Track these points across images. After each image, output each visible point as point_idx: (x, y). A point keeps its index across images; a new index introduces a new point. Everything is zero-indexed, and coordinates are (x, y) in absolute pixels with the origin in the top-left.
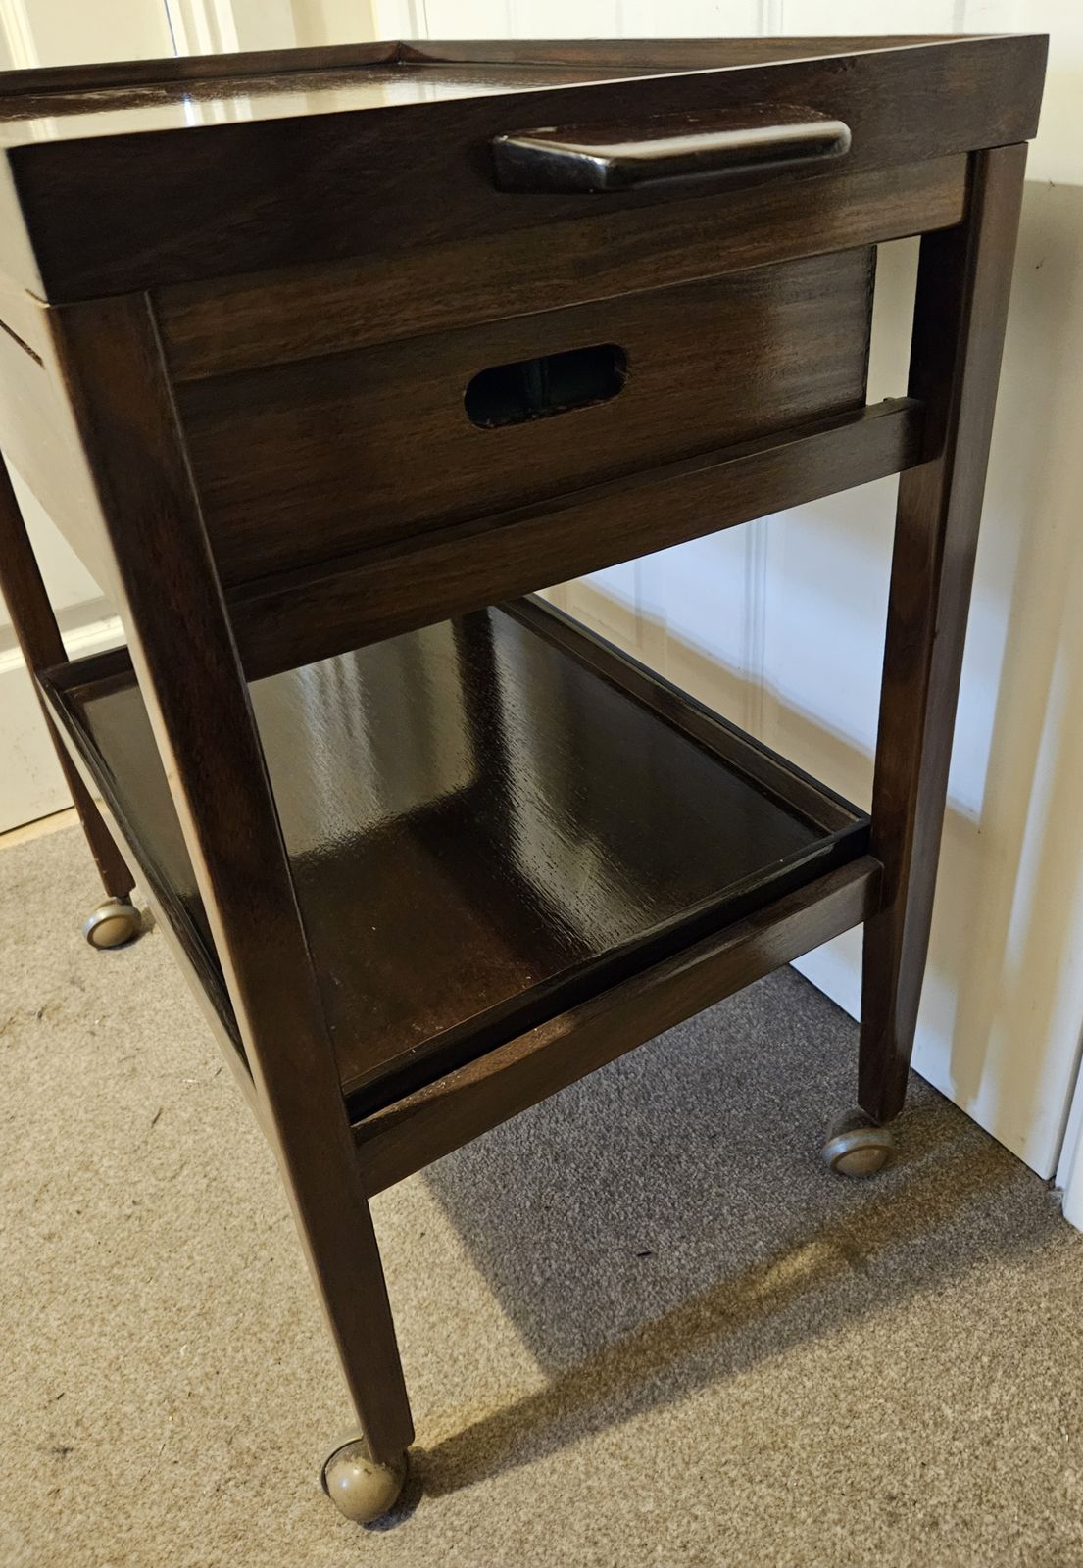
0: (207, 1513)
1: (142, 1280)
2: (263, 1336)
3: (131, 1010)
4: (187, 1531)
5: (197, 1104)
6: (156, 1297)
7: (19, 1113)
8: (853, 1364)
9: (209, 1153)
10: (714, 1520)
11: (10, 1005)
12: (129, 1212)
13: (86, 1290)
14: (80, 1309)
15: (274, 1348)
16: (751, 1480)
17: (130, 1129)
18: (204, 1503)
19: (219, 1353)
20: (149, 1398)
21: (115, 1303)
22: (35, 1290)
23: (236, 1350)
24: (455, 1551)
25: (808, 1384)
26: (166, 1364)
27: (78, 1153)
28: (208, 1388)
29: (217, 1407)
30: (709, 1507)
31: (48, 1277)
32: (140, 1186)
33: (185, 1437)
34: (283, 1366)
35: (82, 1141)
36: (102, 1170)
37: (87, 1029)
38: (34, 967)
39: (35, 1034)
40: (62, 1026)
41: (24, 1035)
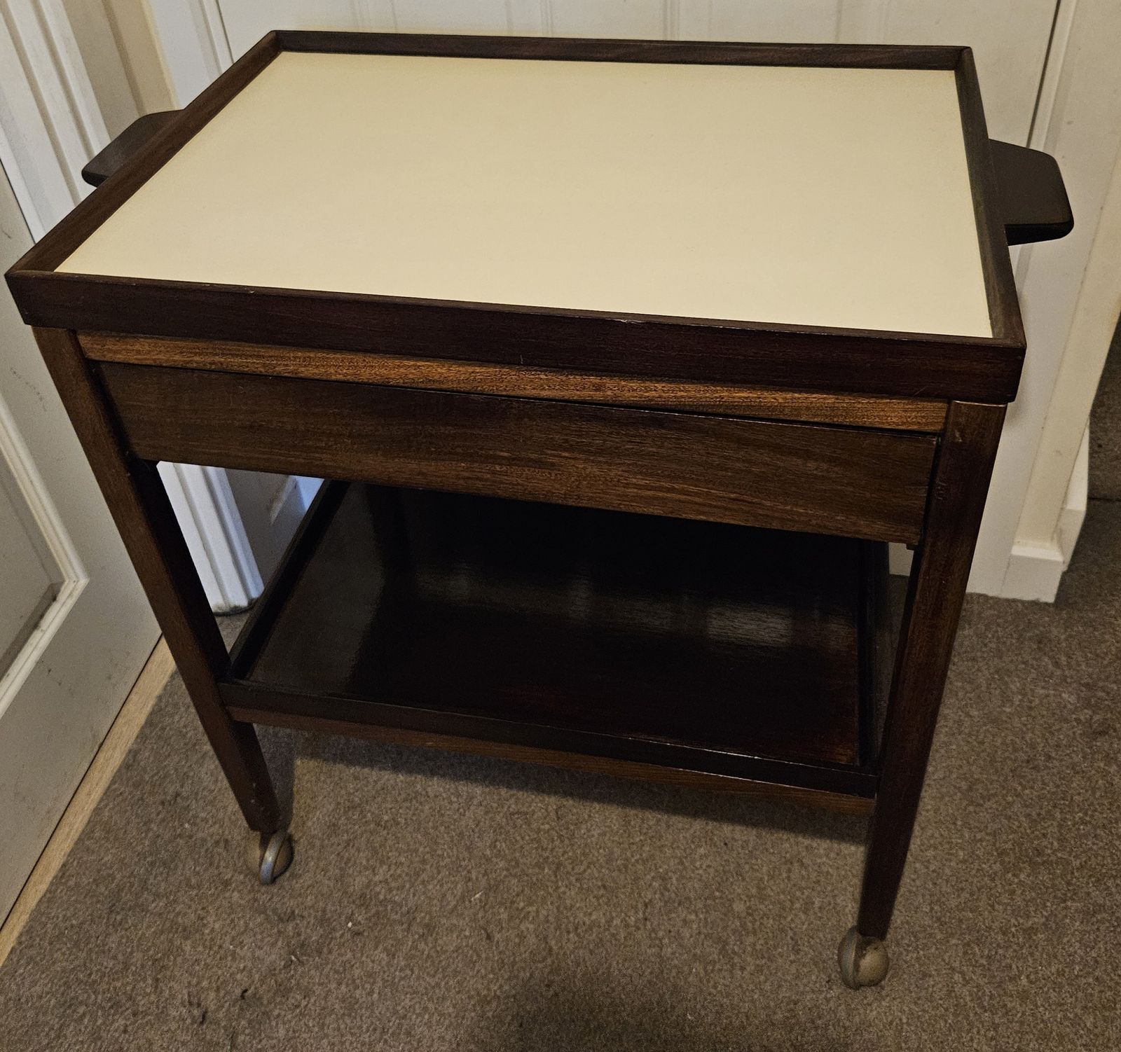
3: (363, 896)
5: (501, 904)
7: (384, 1020)
9: (551, 919)
10: (987, 834)
11: (257, 976)
12: (552, 992)
16: (982, 805)
23: (715, 987)
24: (921, 952)
25: (954, 747)
26: (690, 1031)
27: (467, 1000)
30: (981, 831)
35: (458, 992)
36: (498, 993)
37: (348, 936)
38: (233, 939)
39: (312, 972)
40: (325, 950)
41: (304, 982)
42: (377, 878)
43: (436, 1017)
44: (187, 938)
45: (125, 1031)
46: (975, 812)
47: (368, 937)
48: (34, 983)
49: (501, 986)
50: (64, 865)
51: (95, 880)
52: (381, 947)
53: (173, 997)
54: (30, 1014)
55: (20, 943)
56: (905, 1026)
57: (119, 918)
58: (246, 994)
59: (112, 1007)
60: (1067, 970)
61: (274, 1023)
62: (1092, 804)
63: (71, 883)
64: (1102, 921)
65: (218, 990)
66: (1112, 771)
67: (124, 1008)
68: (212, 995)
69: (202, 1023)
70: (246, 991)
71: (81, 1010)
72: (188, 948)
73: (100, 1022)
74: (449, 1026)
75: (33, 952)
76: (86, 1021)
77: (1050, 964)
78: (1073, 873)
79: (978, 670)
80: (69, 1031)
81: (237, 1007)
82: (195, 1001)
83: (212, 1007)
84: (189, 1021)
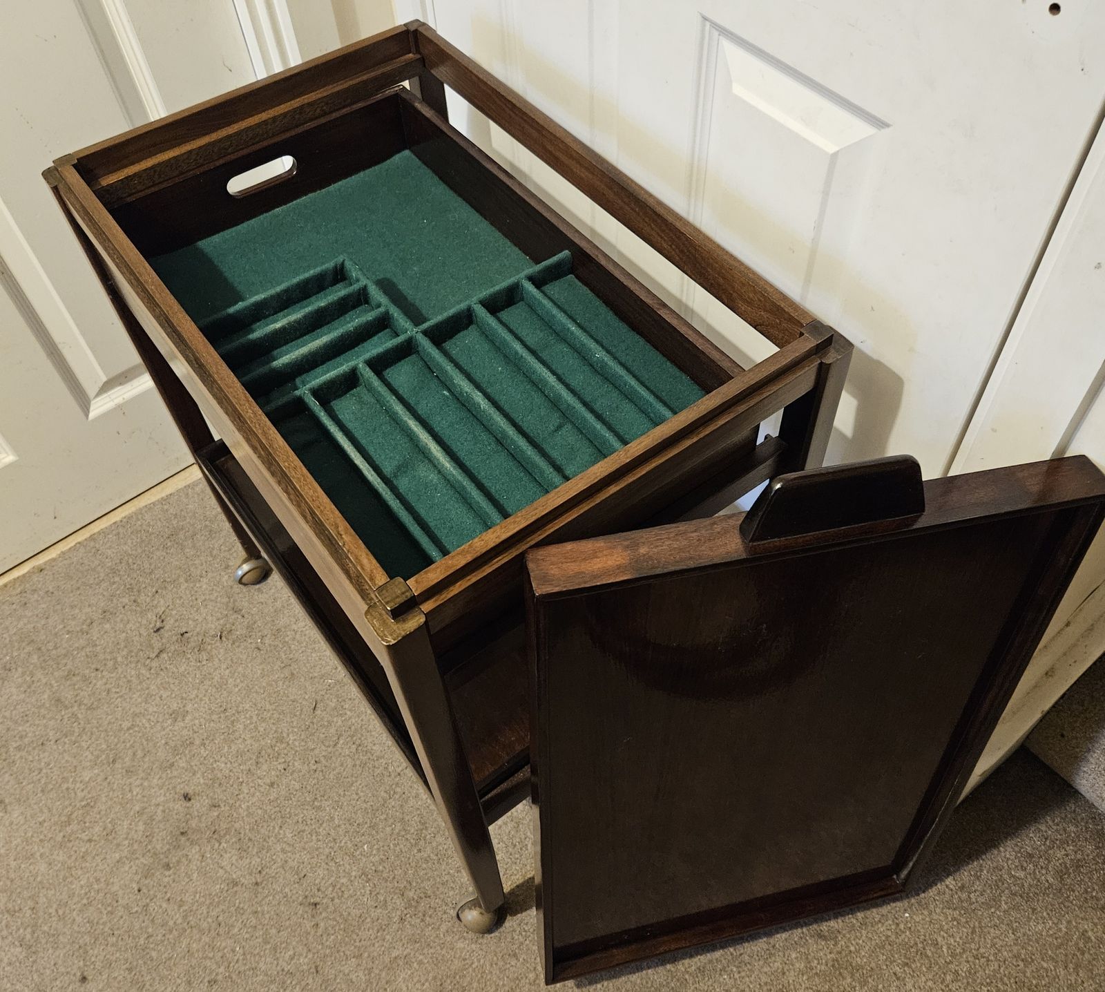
0: (398, 931)
1: (333, 808)
2: (408, 836)
3: (279, 630)
4: (390, 941)
5: (337, 696)
6: (343, 818)
7: (229, 706)
9: (353, 728)
11: (198, 629)
12: (314, 767)
13: (302, 815)
14: (301, 827)
15: (416, 844)
17: (300, 715)
18: (395, 926)
19: (386, 848)
20: (354, 874)
21: (320, 822)
22: (273, 817)
23: (395, 845)
26: (358, 855)
27: (273, 732)
28: (384, 867)
29: (391, 877)
31: (278, 809)
32: (317, 752)
33: (378, 893)
34: (423, 853)
35: (273, 724)
36: (291, 742)
37: (254, 645)
38: (205, 600)
39: (221, 650)
40: (237, 644)
41: (214, 651)
42: (295, 627)
43: (252, 726)
44: (186, 582)
45: (124, 607)
47: (262, 655)
48: (110, 548)
51: (176, 514)
52: (261, 666)
53: (156, 607)
56: (470, 969)
57: (169, 544)
58: (186, 635)
61: (184, 660)
63: (166, 507)
65: (176, 621)
67: (132, 594)
68: (172, 621)
69: (155, 632)
70: (186, 632)
71: (116, 579)
72: (183, 587)
76: (114, 586)
80: (104, 585)
81: (176, 638)
82: (163, 618)
83: (167, 628)
84: (151, 626)
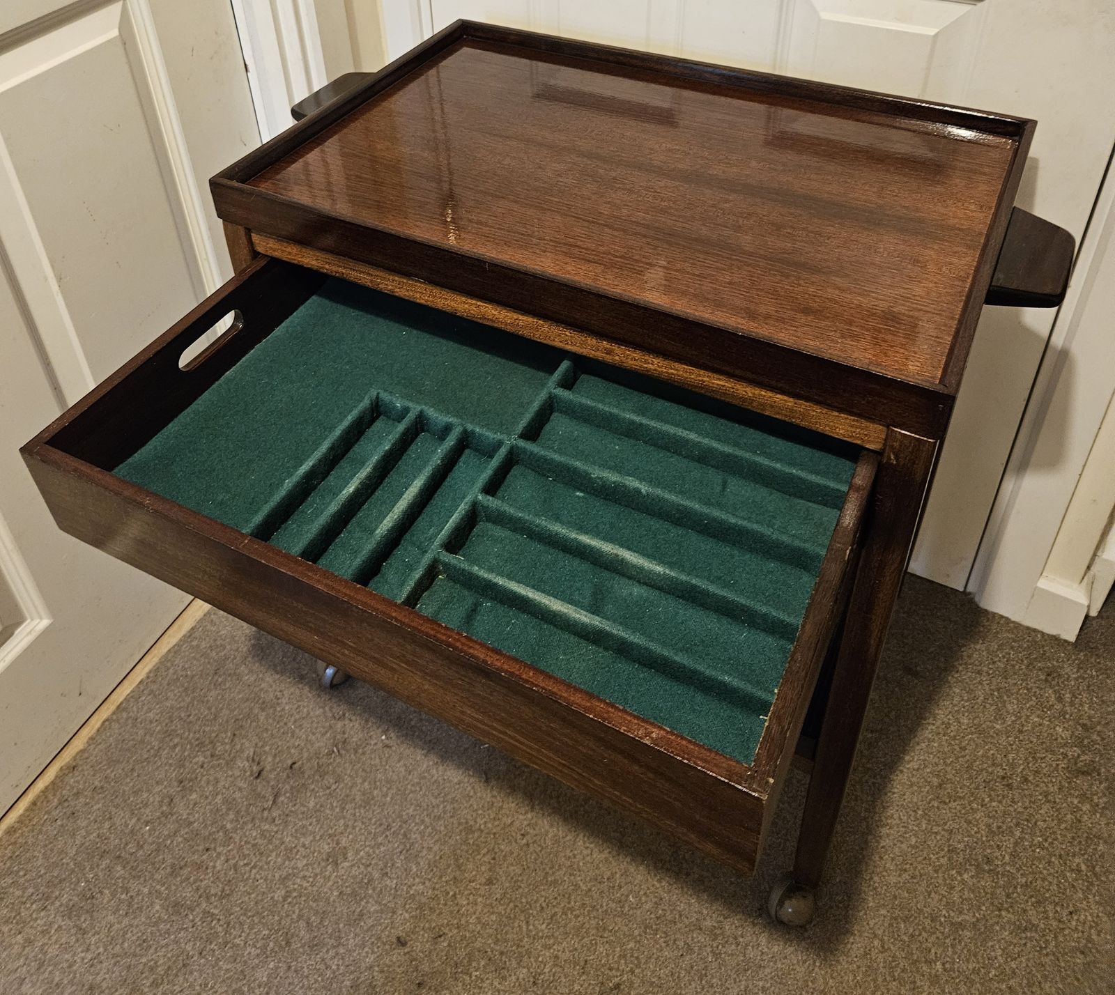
0: (720, 968)
1: (570, 875)
3: (399, 718)
4: (719, 983)
5: (503, 758)
6: (588, 879)
7: (390, 820)
8: (948, 725)
10: (944, 830)
11: (306, 755)
12: (524, 841)
13: (543, 899)
14: (550, 912)
16: (945, 803)
17: (475, 793)
18: (714, 965)
19: (652, 889)
20: (636, 932)
21: (567, 896)
22: (512, 916)
23: (659, 881)
25: (936, 745)
26: (629, 911)
27: (456, 825)
28: (663, 910)
29: (677, 916)
30: (938, 825)
31: (512, 905)
32: (517, 824)
33: (675, 940)
35: (452, 817)
36: (482, 827)
37: (380, 745)
38: (295, 721)
39: (347, 765)
40: (360, 751)
41: (339, 770)
43: (429, 830)
44: (263, 710)
45: (202, 767)
46: (938, 808)
47: (395, 752)
48: (150, 710)
49: (485, 822)
50: (192, 629)
51: (211, 646)
52: (401, 763)
53: (242, 751)
54: (141, 732)
55: (148, 677)
58: (295, 766)
59: (197, 745)
60: (983, 971)
61: (308, 794)
62: (1054, 833)
63: (194, 643)
64: (1031, 939)
65: (275, 756)
66: (1084, 809)
67: (206, 749)
68: (270, 759)
69: (257, 778)
70: (294, 763)
71: (176, 740)
72: (262, 718)
73: (186, 753)
74: (437, 841)
75: (154, 687)
76: (177, 750)
77: (968, 961)
78: (1015, 888)
79: (980, 683)
80: (164, 754)
81: (285, 774)
82: (257, 759)
83: (268, 768)
84: (248, 773)
